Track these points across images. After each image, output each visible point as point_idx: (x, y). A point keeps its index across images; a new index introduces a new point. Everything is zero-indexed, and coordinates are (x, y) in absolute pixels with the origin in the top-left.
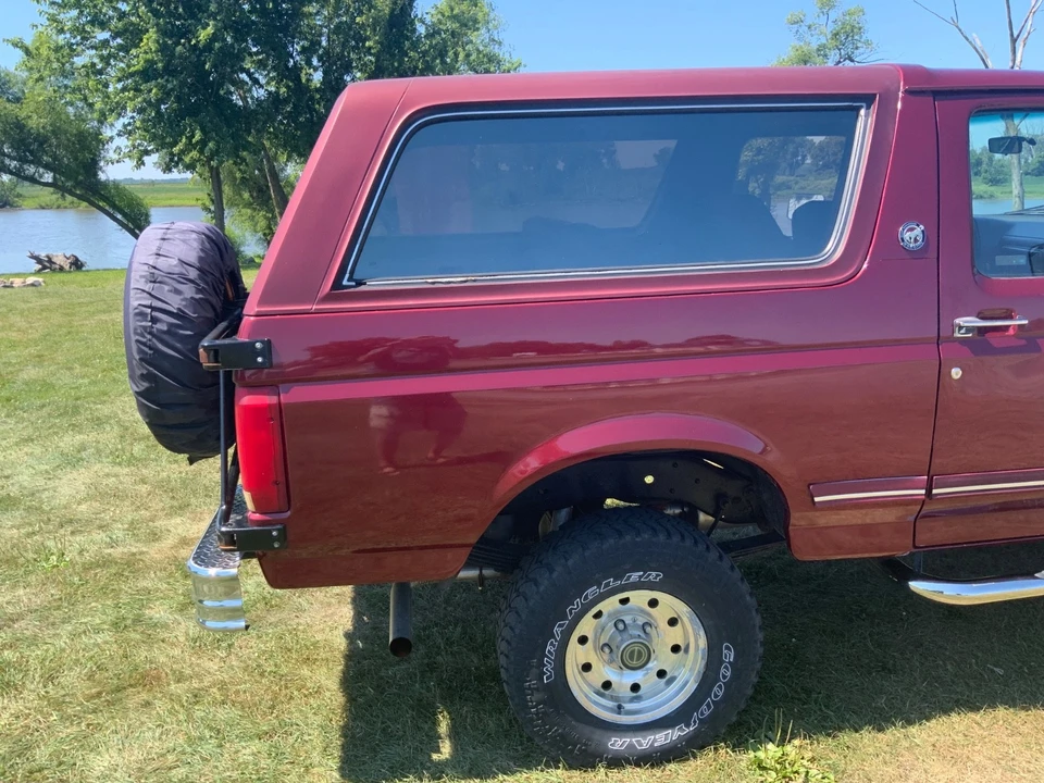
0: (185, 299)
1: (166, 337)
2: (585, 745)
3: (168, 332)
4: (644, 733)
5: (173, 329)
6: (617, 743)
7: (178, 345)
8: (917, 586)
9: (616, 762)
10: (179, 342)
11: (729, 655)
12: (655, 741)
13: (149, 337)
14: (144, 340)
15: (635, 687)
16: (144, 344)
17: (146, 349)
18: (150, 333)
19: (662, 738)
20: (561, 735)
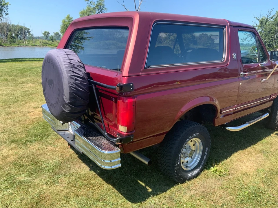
0: (83, 73)
1: (80, 85)
2: (184, 177)
3: (80, 83)
4: (193, 171)
5: (82, 82)
6: (189, 175)
7: (83, 87)
8: (227, 128)
9: (189, 179)
10: (83, 86)
11: (207, 150)
12: (195, 172)
13: (75, 85)
14: (73, 86)
15: (187, 162)
16: (73, 87)
17: (74, 89)
18: (75, 84)
19: (196, 171)
20: (180, 176)
